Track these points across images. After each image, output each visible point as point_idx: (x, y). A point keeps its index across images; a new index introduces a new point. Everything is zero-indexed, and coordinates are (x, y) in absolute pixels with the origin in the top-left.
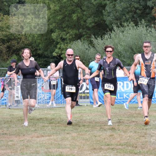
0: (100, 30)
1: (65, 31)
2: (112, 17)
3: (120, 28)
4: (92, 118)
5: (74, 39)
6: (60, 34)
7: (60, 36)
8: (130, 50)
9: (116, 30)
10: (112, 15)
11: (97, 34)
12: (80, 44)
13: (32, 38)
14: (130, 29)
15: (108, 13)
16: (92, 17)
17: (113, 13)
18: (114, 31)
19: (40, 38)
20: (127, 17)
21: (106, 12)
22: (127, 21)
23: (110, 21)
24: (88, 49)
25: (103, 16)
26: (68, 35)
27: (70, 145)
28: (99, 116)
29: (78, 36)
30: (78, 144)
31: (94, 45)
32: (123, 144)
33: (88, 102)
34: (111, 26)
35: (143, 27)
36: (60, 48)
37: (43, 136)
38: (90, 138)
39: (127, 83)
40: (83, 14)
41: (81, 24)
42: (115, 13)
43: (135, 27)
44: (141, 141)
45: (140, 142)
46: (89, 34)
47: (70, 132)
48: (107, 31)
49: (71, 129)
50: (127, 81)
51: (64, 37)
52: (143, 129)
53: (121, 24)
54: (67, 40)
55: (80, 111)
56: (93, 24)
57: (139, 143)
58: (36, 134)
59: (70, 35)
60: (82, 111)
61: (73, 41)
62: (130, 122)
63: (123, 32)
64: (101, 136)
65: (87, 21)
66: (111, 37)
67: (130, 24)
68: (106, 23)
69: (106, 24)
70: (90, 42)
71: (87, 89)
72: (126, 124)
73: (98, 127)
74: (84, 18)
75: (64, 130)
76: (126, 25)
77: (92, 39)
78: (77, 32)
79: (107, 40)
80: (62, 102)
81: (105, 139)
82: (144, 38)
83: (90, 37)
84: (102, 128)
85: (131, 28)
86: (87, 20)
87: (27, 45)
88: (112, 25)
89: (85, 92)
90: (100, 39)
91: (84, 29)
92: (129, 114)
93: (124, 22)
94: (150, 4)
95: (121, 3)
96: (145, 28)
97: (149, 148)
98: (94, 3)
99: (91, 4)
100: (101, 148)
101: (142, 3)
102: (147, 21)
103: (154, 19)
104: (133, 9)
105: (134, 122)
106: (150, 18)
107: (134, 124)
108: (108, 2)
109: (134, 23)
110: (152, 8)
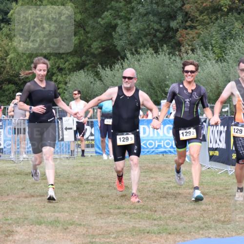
0: (108, 58)
1: (63, 58)
2: (124, 42)
3: (134, 56)
4: (97, 173)
5: (75, 69)
6: (57, 62)
7: (56, 64)
8: (148, 85)
9: (130, 58)
10: (124, 38)
11: (105, 63)
12: (83, 76)
13: (20, 67)
14: (148, 57)
15: (120, 35)
16: (99, 40)
17: (126, 36)
18: (128, 59)
20: (144, 41)
21: (117, 34)
22: (144, 46)
23: (123, 46)
24: (93, 82)
25: (113, 39)
26: (67, 63)
27: (69, 208)
28: (107, 171)
29: (81, 65)
30: (79, 206)
31: (101, 77)
32: (139, 207)
33: (92, 152)
34: (123, 52)
35: (165, 55)
36: (56, 81)
37: (33, 196)
38: (95, 199)
39: (143, 128)
40: (86, 36)
41: (84, 50)
42: (129, 36)
43: (155, 55)
44: (161, 203)
45: (161, 205)
46: (94, 63)
47: (70, 191)
48: (118, 60)
49: (71, 187)
50: (143, 125)
51: (62, 66)
52: (164, 188)
53: (136, 51)
54: (65, 71)
55: (83, 164)
56: (100, 50)
57: (159, 206)
58: (24, 193)
59: (69, 64)
60: (85, 164)
61: (74, 71)
62: (147, 179)
63: (139, 60)
64: (110, 197)
65: (92, 46)
66: (123, 67)
67: (148, 51)
68: (117, 48)
69: (117, 50)
70: (95, 73)
71: (92, 135)
72: (143, 181)
73: (105, 185)
74: (89, 41)
75: (62, 189)
76: (143, 52)
77: (98, 70)
78: (79, 60)
79: (118, 71)
80: (59, 151)
81: (114, 200)
82: (166, 69)
83: (95, 67)
84: (111, 186)
85: (150, 56)
86: (91, 44)
87: (13, 76)
88: (125, 52)
89: (89, 138)
90: (109, 69)
91: (88, 56)
92: (146, 167)
93: (140, 47)
94: (174, 24)
95: (136, 23)
96: (168, 56)
97: (172, 212)
98: (101, 23)
99: (97, 23)
100: (110, 213)
101: (164, 23)
102: (170, 47)
103: (179, 44)
104: (152, 31)
105: (152, 178)
106: (174, 43)
107: (152, 180)
108: (119, 22)
109: (153, 50)
110: (177, 30)
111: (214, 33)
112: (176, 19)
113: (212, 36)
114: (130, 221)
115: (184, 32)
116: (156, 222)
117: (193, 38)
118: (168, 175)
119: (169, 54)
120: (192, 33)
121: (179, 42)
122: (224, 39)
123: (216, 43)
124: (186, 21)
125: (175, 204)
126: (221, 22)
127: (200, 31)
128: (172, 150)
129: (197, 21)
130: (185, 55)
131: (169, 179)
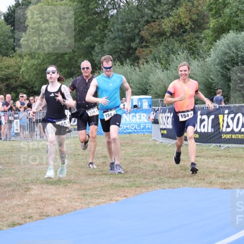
5: (67, 77)
13: (29, 77)
15: (97, 53)
19: (36, 77)
21: (95, 52)
25: (92, 56)
29: (70, 74)
35: (128, 66)
40: (74, 54)
41: (73, 64)
43: (121, 66)
45: (130, 168)
52: (132, 156)
67: (117, 64)
69: (95, 64)
74: (76, 58)
78: (69, 70)
85: (118, 67)
86: (78, 60)
87: (25, 83)
91: (76, 68)
94: (133, 45)
95: (108, 44)
96: (130, 67)
97: (138, 173)
98: (84, 45)
99: (81, 45)
100: (95, 174)
101: (127, 44)
102: (131, 61)
103: (138, 58)
104: (119, 50)
105: (123, 150)
106: (135, 57)
107: (123, 152)
108: (97, 44)
109: (120, 62)
110: (136, 49)
111: (161, 50)
112: (135, 41)
113: (160, 52)
114: (110, 179)
115: (141, 49)
116: (127, 180)
117: (147, 54)
118: (134, 148)
119: (131, 65)
120: (147, 50)
121: (138, 56)
122: (168, 54)
123: (163, 57)
124: (142, 43)
125: (140, 167)
126: (165, 43)
127: (152, 49)
128: (135, 131)
129: (149, 42)
130: (142, 66)
131: (135, 151)
